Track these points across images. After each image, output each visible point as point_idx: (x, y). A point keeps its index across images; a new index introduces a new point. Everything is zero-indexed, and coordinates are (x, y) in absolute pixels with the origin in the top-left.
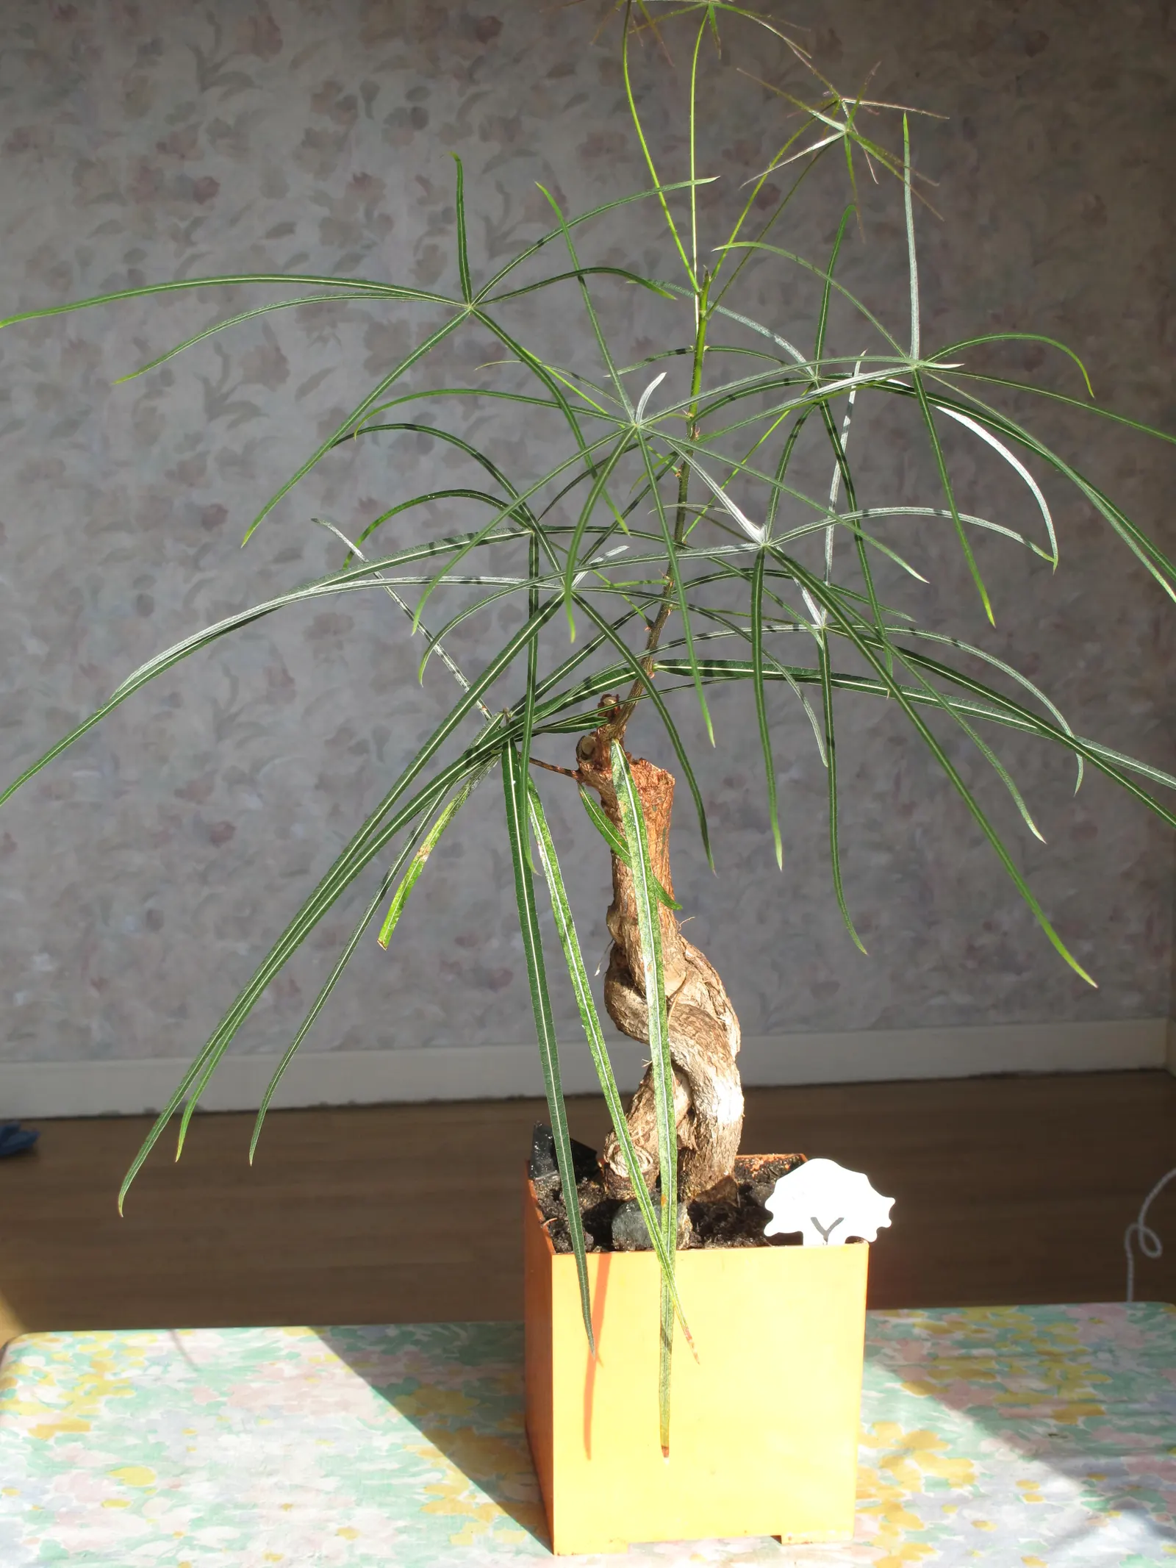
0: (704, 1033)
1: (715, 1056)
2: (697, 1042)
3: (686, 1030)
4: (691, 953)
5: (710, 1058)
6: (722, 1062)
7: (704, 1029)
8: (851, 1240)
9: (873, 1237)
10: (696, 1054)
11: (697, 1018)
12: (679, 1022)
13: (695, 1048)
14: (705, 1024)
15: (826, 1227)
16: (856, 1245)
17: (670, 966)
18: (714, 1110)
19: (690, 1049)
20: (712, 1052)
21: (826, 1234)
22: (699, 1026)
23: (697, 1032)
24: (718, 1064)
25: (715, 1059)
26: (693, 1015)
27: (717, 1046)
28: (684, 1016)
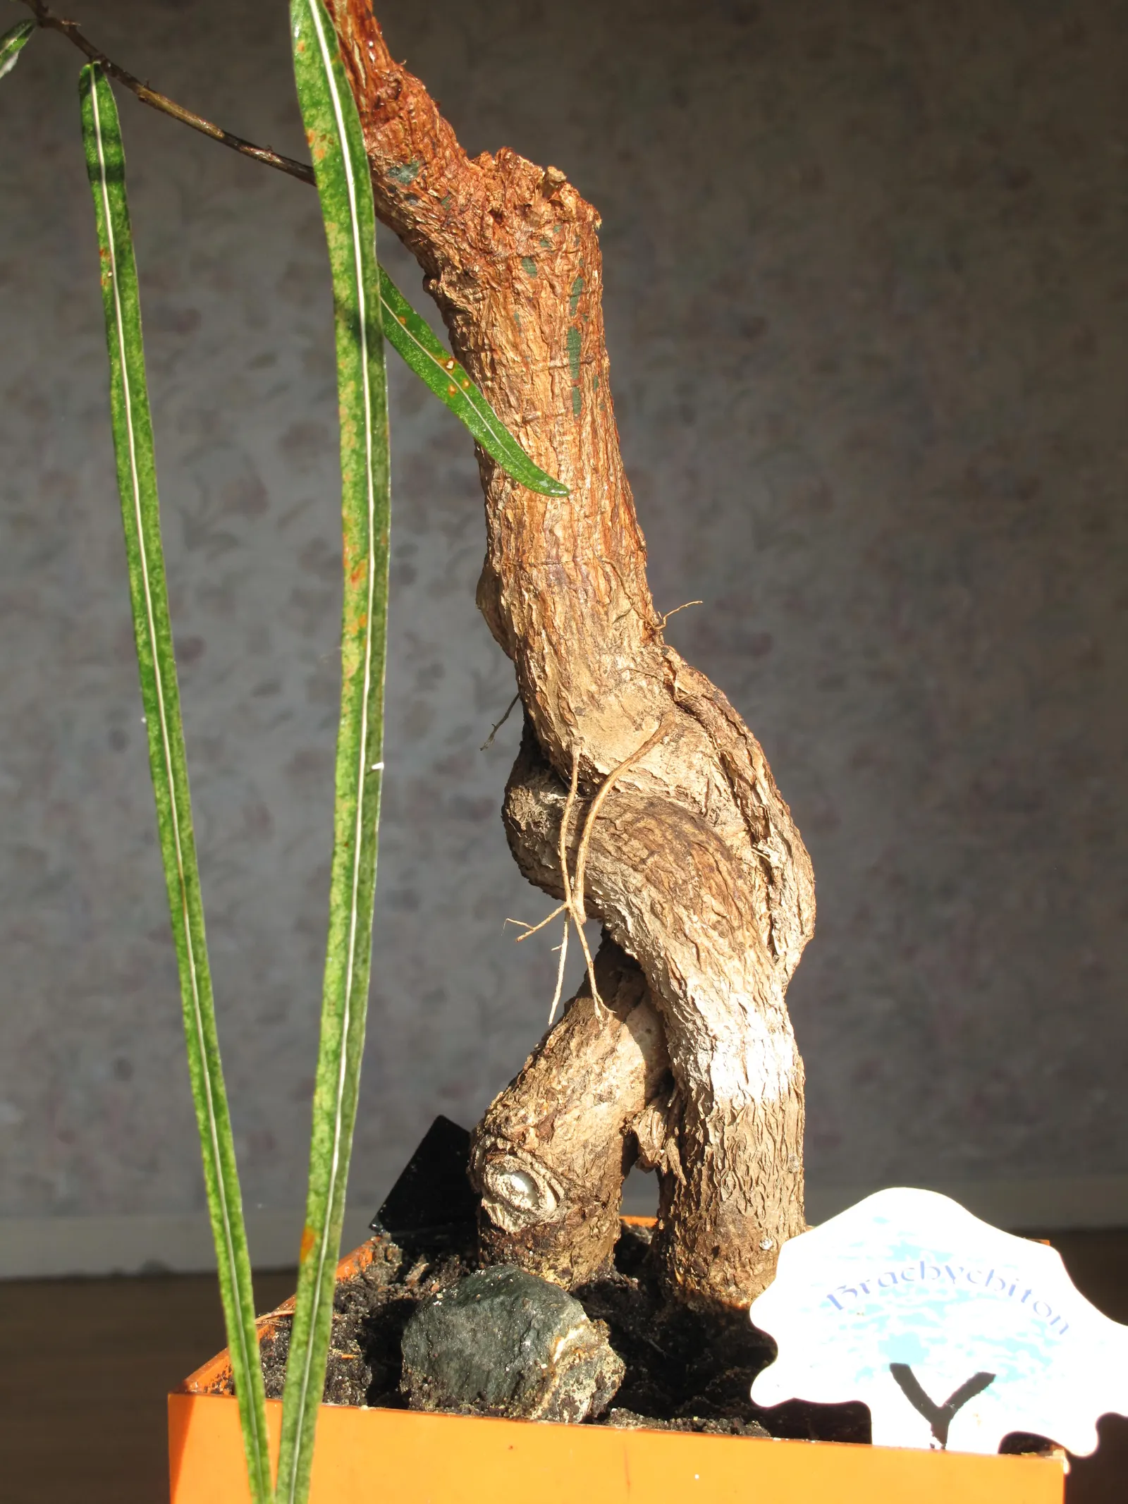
0: (671, 858)
1: (695, 918)
2: (648, 880)
3: (625, 849)
4: (689, 683)
5: (678, 920)
6: (714, 934)
7: (672, 850)
8: (1019, 1444)
9: (1086, 1444)
10: (645, 909)
11: (660, 822)
12: (612, 830)
13: (645, 893)
14: (677, 837)
15: (939, 1399)
16: (1028, 1460)
17: (612, 698)
18: (703, 1068)
19: (631, 897)
20: (685, 907)
21: (940, 1419)
22: (660, 840)
23: (652, 853)
24: (702, 941)
25: (693, 924)
26: (652, 816)
27: (703, 892)
28: (628, 816)
